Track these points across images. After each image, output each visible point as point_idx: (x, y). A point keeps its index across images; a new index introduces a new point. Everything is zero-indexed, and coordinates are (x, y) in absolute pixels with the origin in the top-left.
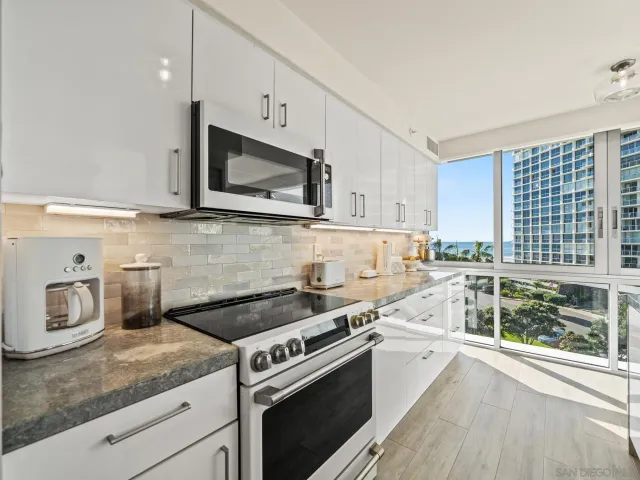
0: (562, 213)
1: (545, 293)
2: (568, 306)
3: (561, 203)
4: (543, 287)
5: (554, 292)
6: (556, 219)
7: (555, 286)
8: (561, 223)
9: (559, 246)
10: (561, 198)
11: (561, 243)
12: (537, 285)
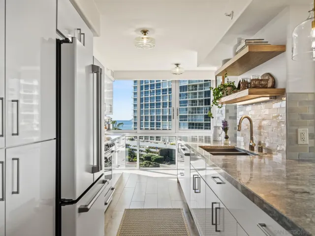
0: (161, 101)
1: (152, 156)
2: (164, 163)
3: (161, 95)
4: (151, 152)
5: (157, 155)
6: (158, 105)
7: (158, 151)
8: (161, 108)
9: (160, 124)
10: (161, 91)
11: (161, 121)
12: (148, 151)
